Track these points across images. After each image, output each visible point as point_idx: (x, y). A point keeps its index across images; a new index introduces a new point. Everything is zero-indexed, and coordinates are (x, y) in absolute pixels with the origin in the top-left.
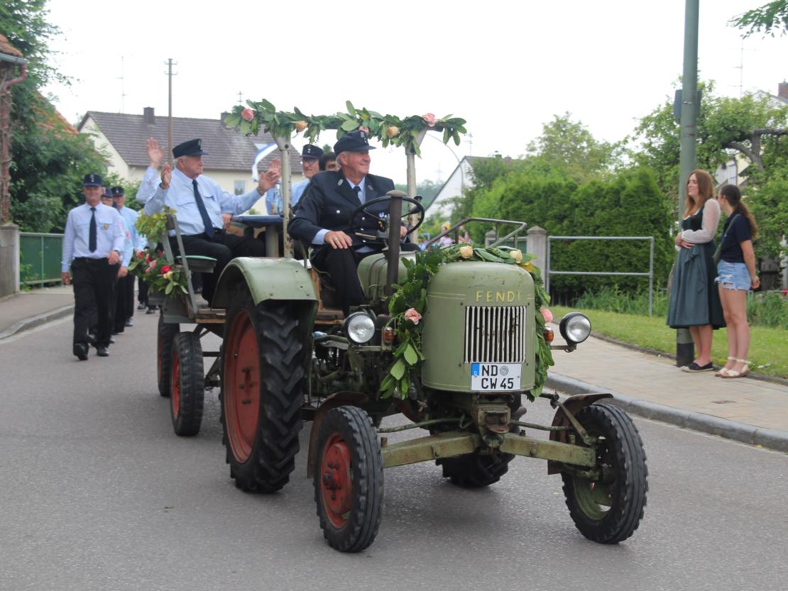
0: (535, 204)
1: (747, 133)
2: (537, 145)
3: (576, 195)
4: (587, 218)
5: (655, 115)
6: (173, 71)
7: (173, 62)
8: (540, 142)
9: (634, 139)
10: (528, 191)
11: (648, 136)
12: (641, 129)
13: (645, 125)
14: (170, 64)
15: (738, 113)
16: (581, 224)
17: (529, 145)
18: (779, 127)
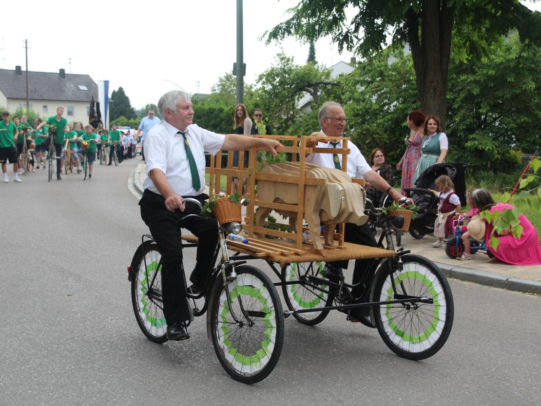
0: (203, 119)
1: (311, 84)
2: (216, 88)
3: (223, 114)
4: (228, 126)
5: (265, 73)
6: (28, 46)
7: (28, 41)
8: (218, 87)
9: (255, 85)
10: (198, 112)
11: (262, 84)
12: (259, 81)
13: (260, 79)
14: (26, 42)
15: (306, 73)
16: (225, 129)
17: (212, 88)
18: (327, 81)
